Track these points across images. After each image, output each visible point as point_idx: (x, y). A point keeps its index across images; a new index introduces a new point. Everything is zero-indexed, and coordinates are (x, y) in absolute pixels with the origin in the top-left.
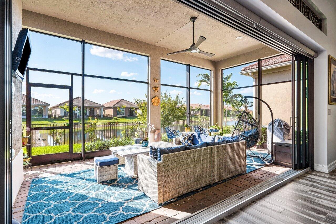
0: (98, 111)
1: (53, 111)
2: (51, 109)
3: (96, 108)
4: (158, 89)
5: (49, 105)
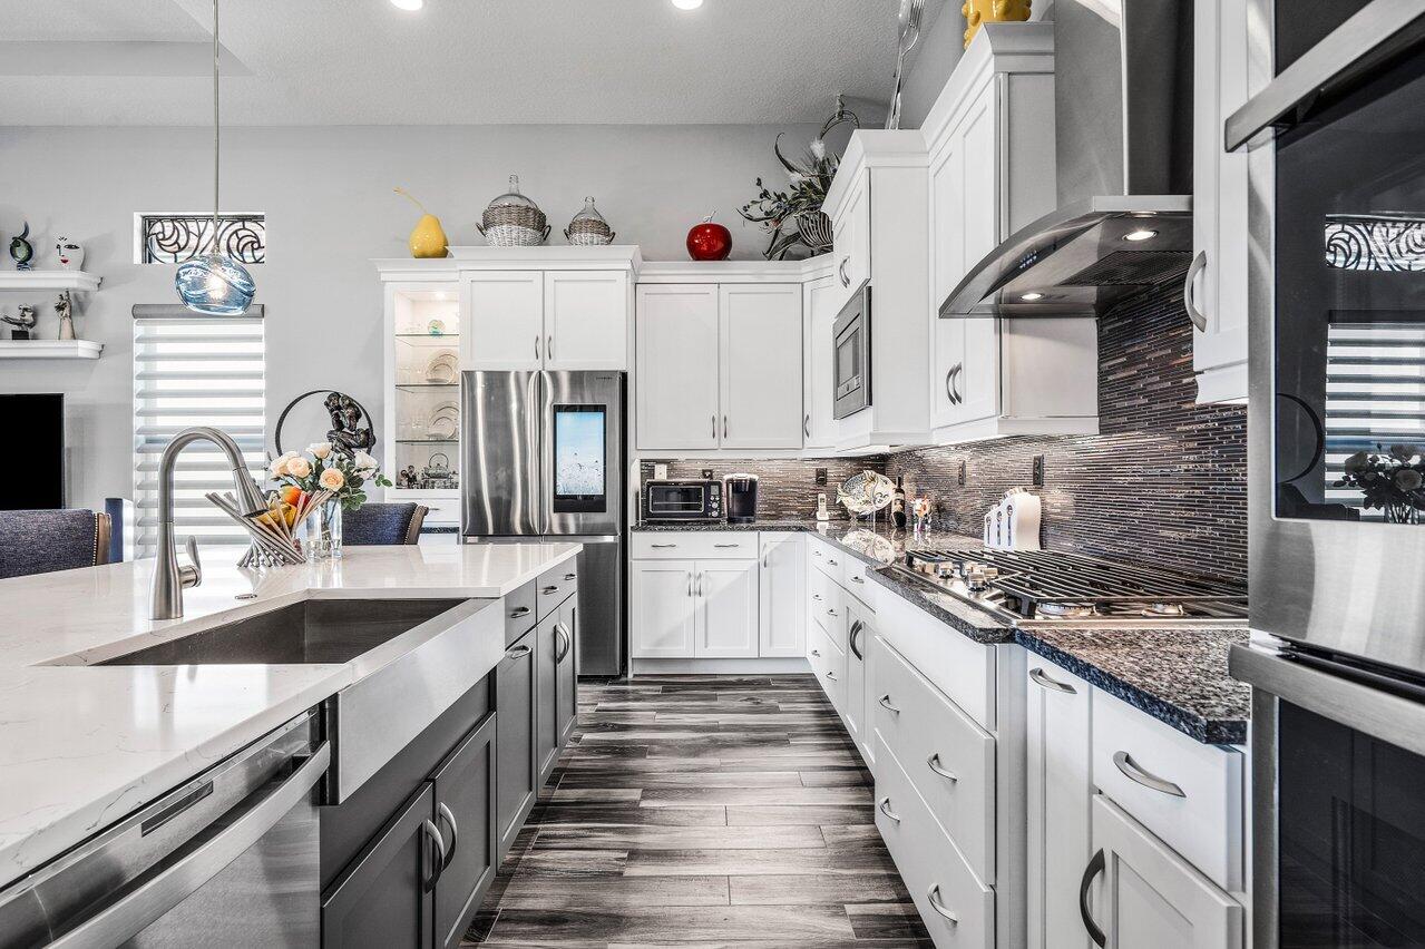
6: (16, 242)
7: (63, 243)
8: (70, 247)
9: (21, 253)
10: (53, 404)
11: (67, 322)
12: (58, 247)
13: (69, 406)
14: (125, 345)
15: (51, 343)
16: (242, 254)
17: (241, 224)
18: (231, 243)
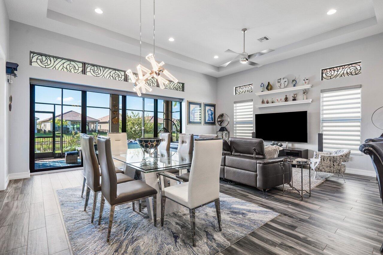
0: (92, 125)
1: (43, 125)
2: (41, 123)
3: (91, 123)
4: (117, 113)
5: (39, 119)
6: (293, 81)
7: (305, 79)
8: (307, 80)
9: (294, 83)
10: (305, 113)
11: (305, 96)
12: (304, 80)
13: (309, 113)
14: (319, 99)
15: (301, 101)
16: (351, 73)
17: (351, 66)
18: (348, 71)
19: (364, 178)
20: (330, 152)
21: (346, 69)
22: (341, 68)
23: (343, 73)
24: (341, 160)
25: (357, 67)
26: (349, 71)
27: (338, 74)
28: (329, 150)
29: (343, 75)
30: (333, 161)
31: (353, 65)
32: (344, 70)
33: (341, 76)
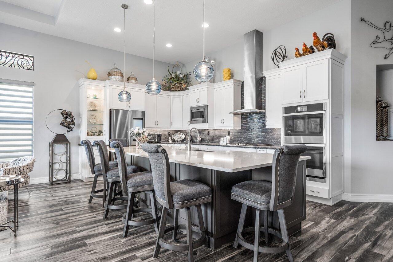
16: (23, 66)
17: (22, 57)
18: (18, 62)
19: (41, 186)
20: (6, 163)
21: (17, 59)
22: (11, 55)
23: (13, 63)
24: (28, 170)
25: (29, 61)
26: (20, 62)
27: (7, 62)
28: (5, 161)
29: (13, 65)
30: (20, 173)
31: (25, 57)
32: (14, 59)
33: (11, 65)
